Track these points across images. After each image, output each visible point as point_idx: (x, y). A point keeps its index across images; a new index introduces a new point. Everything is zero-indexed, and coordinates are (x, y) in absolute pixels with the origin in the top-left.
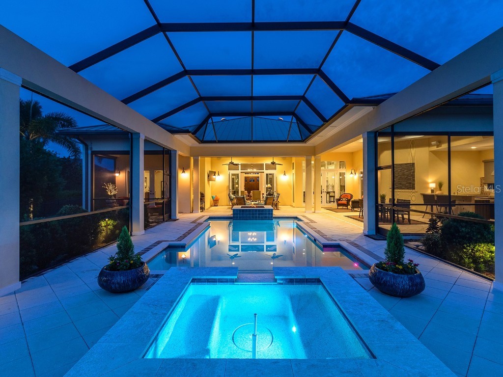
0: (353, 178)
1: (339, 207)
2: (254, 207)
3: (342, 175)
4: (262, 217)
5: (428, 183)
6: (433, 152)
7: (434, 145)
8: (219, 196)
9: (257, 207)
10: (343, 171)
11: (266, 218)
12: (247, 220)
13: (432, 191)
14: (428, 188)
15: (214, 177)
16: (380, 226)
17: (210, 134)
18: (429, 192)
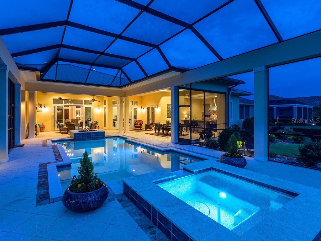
0: (142, 111)
1: (136, 129)
2: (87, 131)
3: (135, 109)
4: (97, 138)
5: (184, 114)
6: (186, 99)
7: (187, 96)
8: (45, 124)
9: (90, 131)
10: (136, 107)
11: (100, 138)
12: (86, 140)
13: (186, 118)
14: (184, 117)
15: (40, 108)
16: (180, 137)
17: (51, 74)
18: (184, 119)
